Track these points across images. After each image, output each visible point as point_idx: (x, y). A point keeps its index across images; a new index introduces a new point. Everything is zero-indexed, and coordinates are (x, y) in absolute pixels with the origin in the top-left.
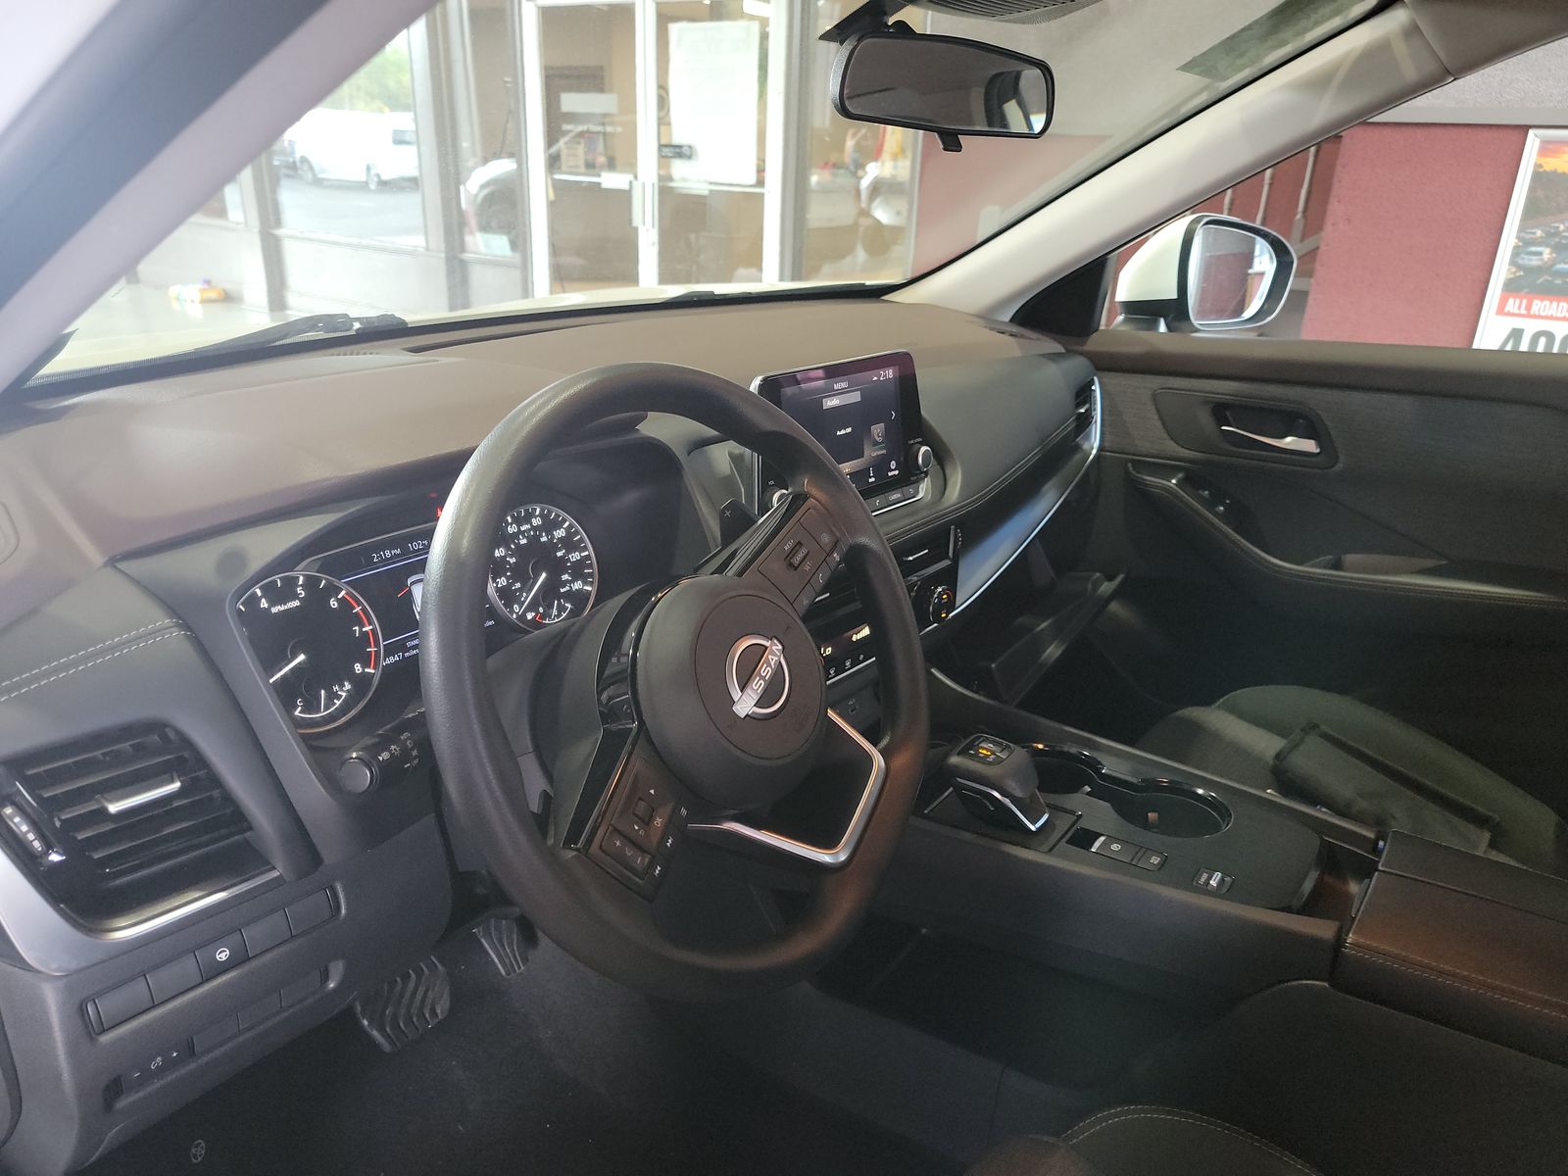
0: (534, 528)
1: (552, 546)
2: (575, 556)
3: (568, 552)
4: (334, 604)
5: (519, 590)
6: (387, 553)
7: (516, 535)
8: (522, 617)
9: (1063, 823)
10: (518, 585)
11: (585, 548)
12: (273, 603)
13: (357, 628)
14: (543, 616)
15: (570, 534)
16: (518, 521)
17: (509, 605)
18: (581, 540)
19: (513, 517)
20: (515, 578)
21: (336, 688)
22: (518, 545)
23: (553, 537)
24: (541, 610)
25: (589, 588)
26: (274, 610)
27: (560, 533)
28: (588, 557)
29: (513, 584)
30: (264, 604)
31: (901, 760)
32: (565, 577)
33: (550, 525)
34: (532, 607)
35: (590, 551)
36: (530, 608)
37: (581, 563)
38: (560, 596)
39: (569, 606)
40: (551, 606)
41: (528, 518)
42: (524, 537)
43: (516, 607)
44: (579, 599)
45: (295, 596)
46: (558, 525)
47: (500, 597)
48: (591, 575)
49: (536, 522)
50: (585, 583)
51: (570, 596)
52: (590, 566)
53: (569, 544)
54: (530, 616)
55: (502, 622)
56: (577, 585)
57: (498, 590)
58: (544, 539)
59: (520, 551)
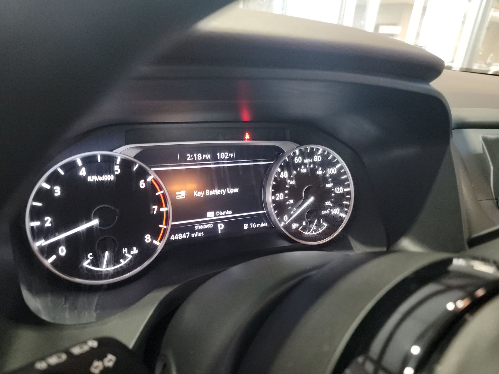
0: (314, 163)
1: (324, 179)
2: (339, 190)
3: (335, 186)
4: (142, 184)
5: (292, 205)
6: (200, 156)
7: (299, 165)
8: (288, 227)
10: (291, 201)
11: (348, 186)
12: (89, 173)
13: (156, 207)
14: (304, 229)
15: (339, 173)
16: (303, 155)
17: (280, 215)
18: (347, 180)
19: (300, 150)
20: (290, 196)
21: (125, 250)
22: (299, 173)
23: (325, 174)
24: (304, 223)
25: (343, 215)
26: (91, 179)
27: (332, 171)
28: (348, 193)
29: (288, 200)
30: (83, 172)
32: (328, 203)
33: (326, 163)
34: (298, 219)
35: (351, 189)
36: (295, 221)
37: (342, 197)
38: (319, 217)
39: (326, 225)
40: (311, 222)
41: (311, 155)
42: (305, 167)
43: (286, 217)
44: (334, 222)
45: (111, 172)
46: (332, 164)
47: (275, 208)
48: (347, 206)
49: (317, 159)
50: (341, 211)
51: (327, 218)
52: (349, 200)
53: (337, 180)
54: (295, 226)
55: (273, 227)
56: (336, 211)
57: (274, 201)
58: (319, 172)
59: (299, 177)
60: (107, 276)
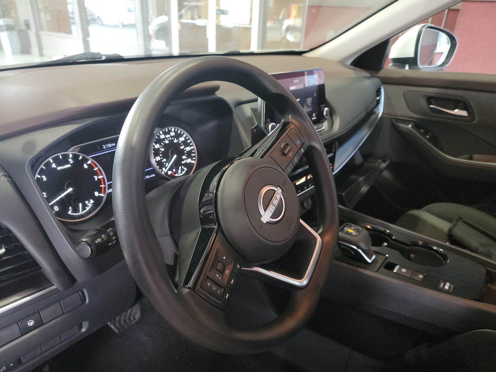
0: (171, 137)
1: (179, 145)
2: (188, 149)
3: (186, 147)
4: (85, 166)
5: (166, 162)
6: (109, 145)
7: (164, 139)
8: (166, 173)
9: (381, 260)
10: (165, 160)
11: (192, 146)
12: (58, 165)
13: (96, 177)
14: (175, 173)
15: (186, 140)
16: (165, 133)
17: (161, 168)
18: (191, 142)
19: (163, 131)
20: (164, 157)
21: (87, 202)
22: (165, 143)
23: (179, 141)
24: (174, 170)
25: (193, 162)
26: (59, 168)
27: (182, 139)
28: (193, 149)
29: (162, 160)
30: (54, 166)
31: (327, 238)
32: (184, 157)
33: (178, 136)
34: (171, 169)
35: (194, 147)
37: (190, 152)
38: (182, 165)
39: (186, 169)
40: (178, 169)
41: (169, 133)
42: (167, 140)
43: (164, 169)
44: (189, 166)
45: (68, 163)
46: (181, 135)
47: (158, 165)
48: (194, 157)
49: (172, 134)
50: (192, 160)
51: (186, 165)
52: (194, 153)
53: (186, 144)
54: (170, 173)
55: (158, 175)
56: (189, 161)
57: (156, 162)
58: (175, 141)
59: (165, 146)
60: (82, 216)
